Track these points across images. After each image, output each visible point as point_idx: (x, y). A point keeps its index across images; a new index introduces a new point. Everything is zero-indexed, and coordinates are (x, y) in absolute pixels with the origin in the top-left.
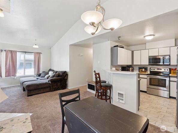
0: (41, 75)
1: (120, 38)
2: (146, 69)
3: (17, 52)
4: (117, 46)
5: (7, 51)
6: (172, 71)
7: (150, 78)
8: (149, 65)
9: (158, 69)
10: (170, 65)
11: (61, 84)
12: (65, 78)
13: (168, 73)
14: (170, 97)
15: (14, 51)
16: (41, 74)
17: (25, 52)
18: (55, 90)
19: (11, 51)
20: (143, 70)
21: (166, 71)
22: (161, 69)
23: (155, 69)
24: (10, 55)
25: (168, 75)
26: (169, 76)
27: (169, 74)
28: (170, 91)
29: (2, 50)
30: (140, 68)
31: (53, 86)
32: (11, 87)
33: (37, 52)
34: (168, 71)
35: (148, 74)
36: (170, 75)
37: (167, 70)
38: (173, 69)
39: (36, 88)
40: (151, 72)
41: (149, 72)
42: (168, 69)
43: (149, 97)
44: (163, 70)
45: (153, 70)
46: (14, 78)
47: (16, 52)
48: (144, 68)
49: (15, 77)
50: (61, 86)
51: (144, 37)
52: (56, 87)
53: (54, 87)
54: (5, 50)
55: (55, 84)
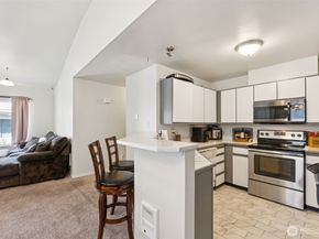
0: (26, 146)
1: (171, 53)
2: (249, 133)
4: (173, 76)
6: (311, 139)
7: (255, 156)
8: (255, 123)
9: (277, 134)
10: (305, 123)
11: (50, 168)
12: (64, 153)
13: (302, 144)
14: (306, 207)
16: (25, 143)
18: (32, 183)
20: (242, 135)
21: (296, 138)
22: (284, 134)
23: (270, 132)
25: (299, 149)
26: (304, 152)
27: (303, 147)
28: (304, 192)
30: (236, 131)
31: (26, 174)
34: (301, 139)
35: (250, 147)
36: (307, 149)
37: (299, 136)
38: (313, 134)
40: (259, 140)
41: (255, 141)
42: (302, 133)
43: (253, 204)
44: (288, 137)
45: (265, 136)
48: (243, 130)
50: (52, 172)
51: (236, 48)
52: (34, 174)
53: (29, 175)
55: (33, 168)
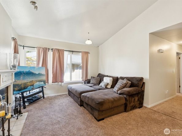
0: (91, 82)
3: (65, 52)
5: (54, 50)
11: (138, 100)
12: (143, 89)
15: (61, 50)
16: (90, 80)
17: (73, 51)
19: (59, 50)
24: (57, 55)
29: (49, 49)
31: (130, 104)
32: (58, 96)
33: (85, 51)
39: (110, 107)
46: (61, 85)
47: (63, 51)
49: (63, 84)
50: (139, 102)
52: (133, 104)
54: (52, 49)
55: (133, 99)
